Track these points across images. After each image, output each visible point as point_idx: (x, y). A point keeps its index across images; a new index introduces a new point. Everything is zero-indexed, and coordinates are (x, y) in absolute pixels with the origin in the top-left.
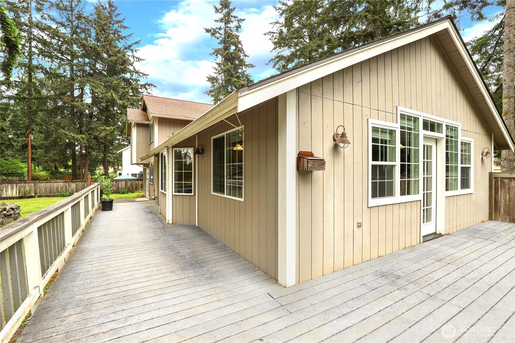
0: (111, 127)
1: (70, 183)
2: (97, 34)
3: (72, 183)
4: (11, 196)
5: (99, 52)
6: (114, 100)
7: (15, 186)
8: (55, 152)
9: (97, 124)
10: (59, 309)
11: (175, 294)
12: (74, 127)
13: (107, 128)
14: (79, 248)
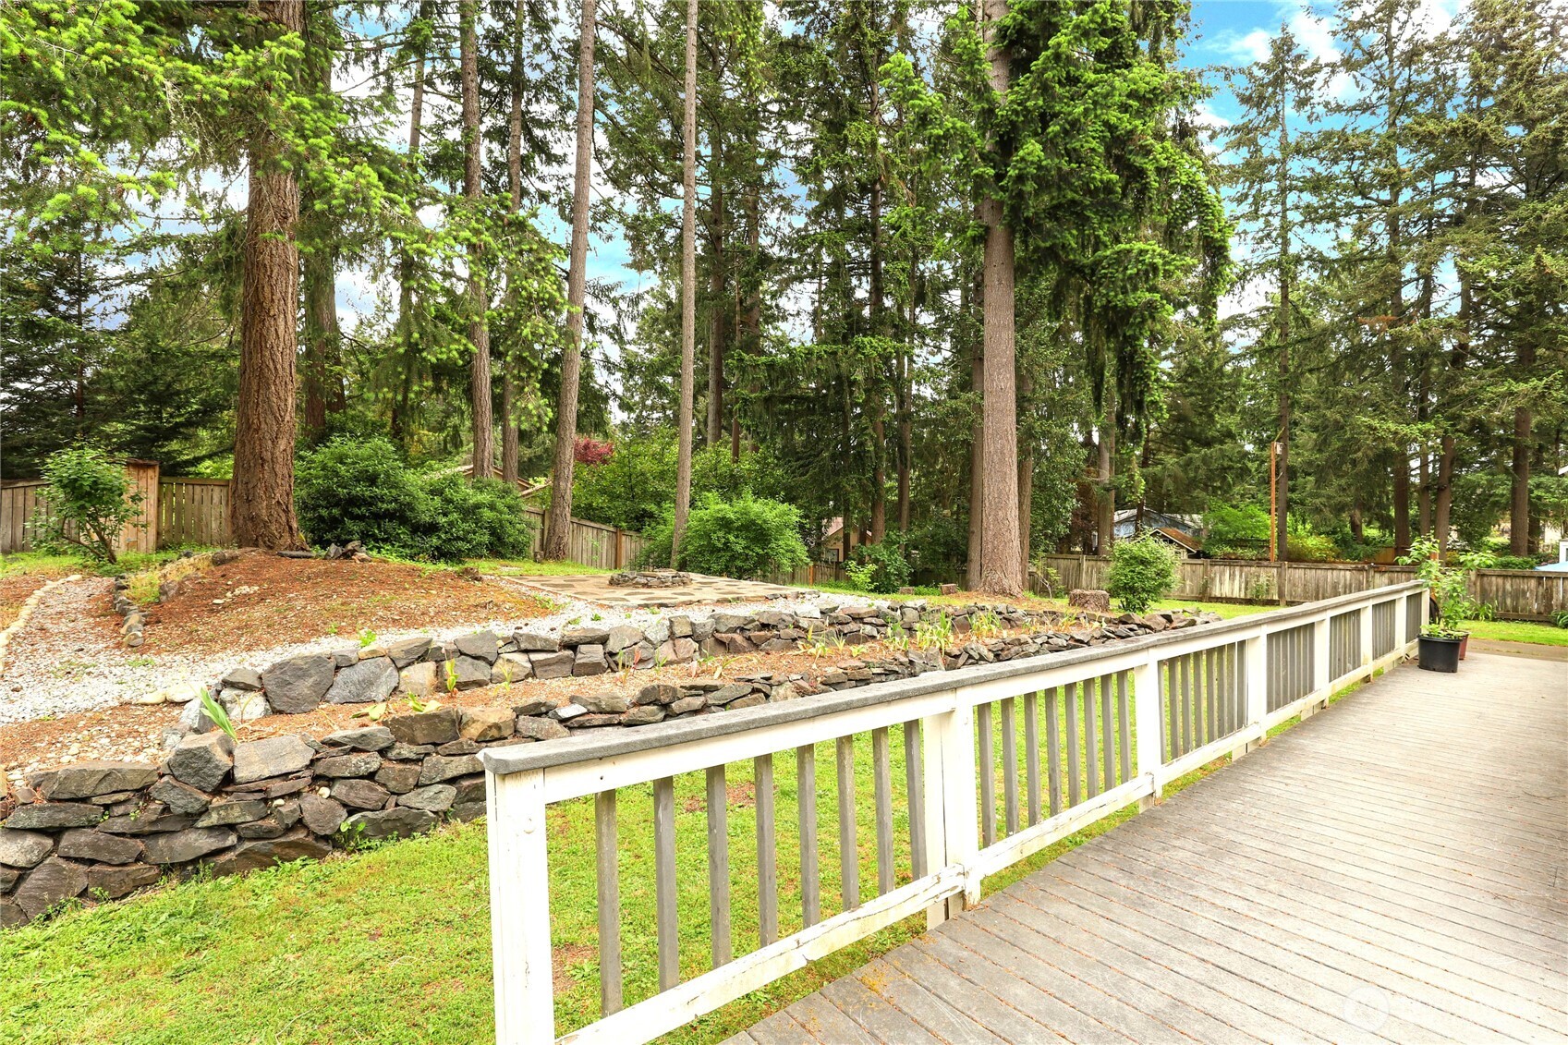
0: (1534, 382)
1: (1372, 573)
2: (1476, 76)
3: (1377, 575)
4: (1229, 595)
5: (1485, 134)
6: (1550, 279)
7: (1237, 573)
8: (1343, 482)
9: (1480, 378)
10: (1172, 830)
11: (1447, 945)
12: (1398, 404)
13: (1522, 387)
14: (1286, 742)
